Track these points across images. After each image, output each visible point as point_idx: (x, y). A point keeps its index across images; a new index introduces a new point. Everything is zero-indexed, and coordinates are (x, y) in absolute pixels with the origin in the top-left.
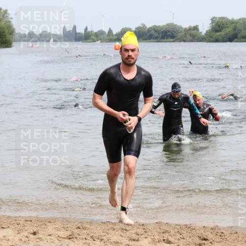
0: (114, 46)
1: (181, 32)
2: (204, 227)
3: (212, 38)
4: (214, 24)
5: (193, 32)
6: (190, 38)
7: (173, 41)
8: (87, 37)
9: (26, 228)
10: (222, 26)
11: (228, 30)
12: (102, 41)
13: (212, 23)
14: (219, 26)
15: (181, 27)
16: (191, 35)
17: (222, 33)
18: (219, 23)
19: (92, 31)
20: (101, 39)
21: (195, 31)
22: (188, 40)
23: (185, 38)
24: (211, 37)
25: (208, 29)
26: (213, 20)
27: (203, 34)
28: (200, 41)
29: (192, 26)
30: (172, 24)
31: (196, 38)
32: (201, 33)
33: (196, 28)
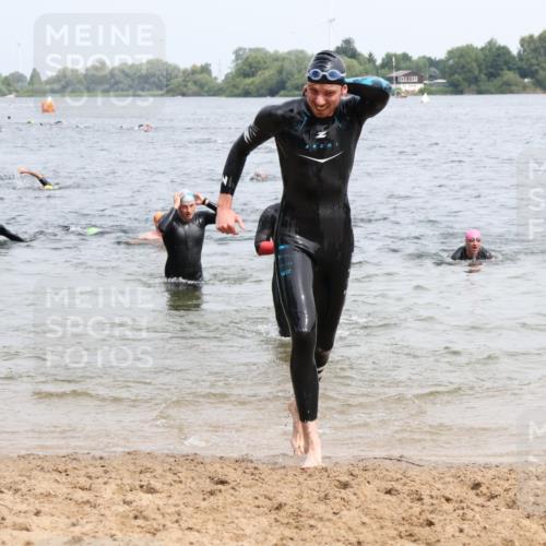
0: (40, 105)
1: (176, 77)
2: (221, 458)
3: (238, 88)
4: (240, 61)
5: (199, 77)
6: (195, 88)
7: (162, 95)
10: (255, 65)
11: (267, 74)
13: (237, 59)
14: (250, 66)
15: (176, 68)
16: (195, 83)
17: (257, 80)
18: (250, 60)
20: (16, 91)
21: (205, 75)
22: (190, 92)
23: (185, 90)
24: (234, 86)
25: (229, 71)
26: (238, 53)
27: (220, 81)
28: (214, 95)
29: (199, 65)
31: (206, 89)
32: (216, 78)
33: (205, 69)
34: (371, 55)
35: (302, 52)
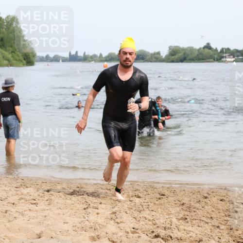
1: (148, 56)
4: (170, 50)
5: (156, 56)
6: (155, 60)
7: (144, 62)
8: (85, 59)
9: (43, 187)
10: (176, 52)
11: (180, 54)
12: (96, 61)
14: (174, 52)
15: (148, 53)
16: (155, 58)
17: (176, 57)
19: (89, 55)
20: (94, 60)
21: (158, 55)
23: (151, 60)
25: (167, 54)
26: (170, 48)
30: (142, 51)
32: (162, 56)
33: (159, 53)
34: (216, 48)
35: (192, 47)
